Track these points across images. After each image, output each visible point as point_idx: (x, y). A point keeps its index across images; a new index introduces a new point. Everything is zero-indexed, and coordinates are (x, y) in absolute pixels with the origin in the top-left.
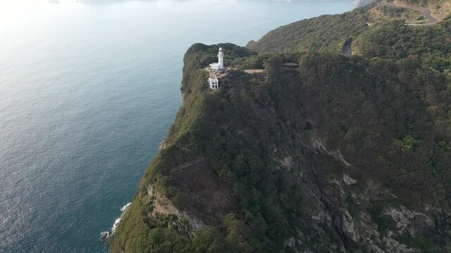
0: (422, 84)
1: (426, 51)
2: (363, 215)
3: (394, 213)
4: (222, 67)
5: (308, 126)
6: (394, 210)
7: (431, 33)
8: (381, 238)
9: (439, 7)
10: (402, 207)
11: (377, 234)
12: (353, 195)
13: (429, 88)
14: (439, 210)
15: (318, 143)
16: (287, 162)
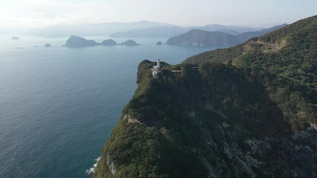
0: (263, 77)
1: (271, 65)
2: (234, 144)
3: (250, 142)
4: (159, 68)
5: (204, 99)
6: (250, 141)
7: (274, 55)
8: (244, 156)
9: (279, 43)
10: (254, 138)
11: (242, 154)
12: (228, 133)
13: (266, 78)
14: (273, 139)
15: (209, 107)
16: (193, 114)
